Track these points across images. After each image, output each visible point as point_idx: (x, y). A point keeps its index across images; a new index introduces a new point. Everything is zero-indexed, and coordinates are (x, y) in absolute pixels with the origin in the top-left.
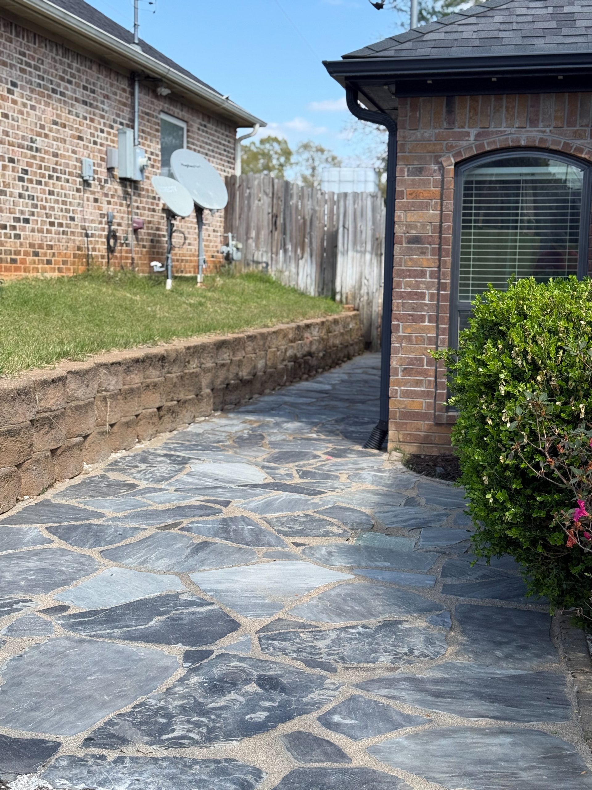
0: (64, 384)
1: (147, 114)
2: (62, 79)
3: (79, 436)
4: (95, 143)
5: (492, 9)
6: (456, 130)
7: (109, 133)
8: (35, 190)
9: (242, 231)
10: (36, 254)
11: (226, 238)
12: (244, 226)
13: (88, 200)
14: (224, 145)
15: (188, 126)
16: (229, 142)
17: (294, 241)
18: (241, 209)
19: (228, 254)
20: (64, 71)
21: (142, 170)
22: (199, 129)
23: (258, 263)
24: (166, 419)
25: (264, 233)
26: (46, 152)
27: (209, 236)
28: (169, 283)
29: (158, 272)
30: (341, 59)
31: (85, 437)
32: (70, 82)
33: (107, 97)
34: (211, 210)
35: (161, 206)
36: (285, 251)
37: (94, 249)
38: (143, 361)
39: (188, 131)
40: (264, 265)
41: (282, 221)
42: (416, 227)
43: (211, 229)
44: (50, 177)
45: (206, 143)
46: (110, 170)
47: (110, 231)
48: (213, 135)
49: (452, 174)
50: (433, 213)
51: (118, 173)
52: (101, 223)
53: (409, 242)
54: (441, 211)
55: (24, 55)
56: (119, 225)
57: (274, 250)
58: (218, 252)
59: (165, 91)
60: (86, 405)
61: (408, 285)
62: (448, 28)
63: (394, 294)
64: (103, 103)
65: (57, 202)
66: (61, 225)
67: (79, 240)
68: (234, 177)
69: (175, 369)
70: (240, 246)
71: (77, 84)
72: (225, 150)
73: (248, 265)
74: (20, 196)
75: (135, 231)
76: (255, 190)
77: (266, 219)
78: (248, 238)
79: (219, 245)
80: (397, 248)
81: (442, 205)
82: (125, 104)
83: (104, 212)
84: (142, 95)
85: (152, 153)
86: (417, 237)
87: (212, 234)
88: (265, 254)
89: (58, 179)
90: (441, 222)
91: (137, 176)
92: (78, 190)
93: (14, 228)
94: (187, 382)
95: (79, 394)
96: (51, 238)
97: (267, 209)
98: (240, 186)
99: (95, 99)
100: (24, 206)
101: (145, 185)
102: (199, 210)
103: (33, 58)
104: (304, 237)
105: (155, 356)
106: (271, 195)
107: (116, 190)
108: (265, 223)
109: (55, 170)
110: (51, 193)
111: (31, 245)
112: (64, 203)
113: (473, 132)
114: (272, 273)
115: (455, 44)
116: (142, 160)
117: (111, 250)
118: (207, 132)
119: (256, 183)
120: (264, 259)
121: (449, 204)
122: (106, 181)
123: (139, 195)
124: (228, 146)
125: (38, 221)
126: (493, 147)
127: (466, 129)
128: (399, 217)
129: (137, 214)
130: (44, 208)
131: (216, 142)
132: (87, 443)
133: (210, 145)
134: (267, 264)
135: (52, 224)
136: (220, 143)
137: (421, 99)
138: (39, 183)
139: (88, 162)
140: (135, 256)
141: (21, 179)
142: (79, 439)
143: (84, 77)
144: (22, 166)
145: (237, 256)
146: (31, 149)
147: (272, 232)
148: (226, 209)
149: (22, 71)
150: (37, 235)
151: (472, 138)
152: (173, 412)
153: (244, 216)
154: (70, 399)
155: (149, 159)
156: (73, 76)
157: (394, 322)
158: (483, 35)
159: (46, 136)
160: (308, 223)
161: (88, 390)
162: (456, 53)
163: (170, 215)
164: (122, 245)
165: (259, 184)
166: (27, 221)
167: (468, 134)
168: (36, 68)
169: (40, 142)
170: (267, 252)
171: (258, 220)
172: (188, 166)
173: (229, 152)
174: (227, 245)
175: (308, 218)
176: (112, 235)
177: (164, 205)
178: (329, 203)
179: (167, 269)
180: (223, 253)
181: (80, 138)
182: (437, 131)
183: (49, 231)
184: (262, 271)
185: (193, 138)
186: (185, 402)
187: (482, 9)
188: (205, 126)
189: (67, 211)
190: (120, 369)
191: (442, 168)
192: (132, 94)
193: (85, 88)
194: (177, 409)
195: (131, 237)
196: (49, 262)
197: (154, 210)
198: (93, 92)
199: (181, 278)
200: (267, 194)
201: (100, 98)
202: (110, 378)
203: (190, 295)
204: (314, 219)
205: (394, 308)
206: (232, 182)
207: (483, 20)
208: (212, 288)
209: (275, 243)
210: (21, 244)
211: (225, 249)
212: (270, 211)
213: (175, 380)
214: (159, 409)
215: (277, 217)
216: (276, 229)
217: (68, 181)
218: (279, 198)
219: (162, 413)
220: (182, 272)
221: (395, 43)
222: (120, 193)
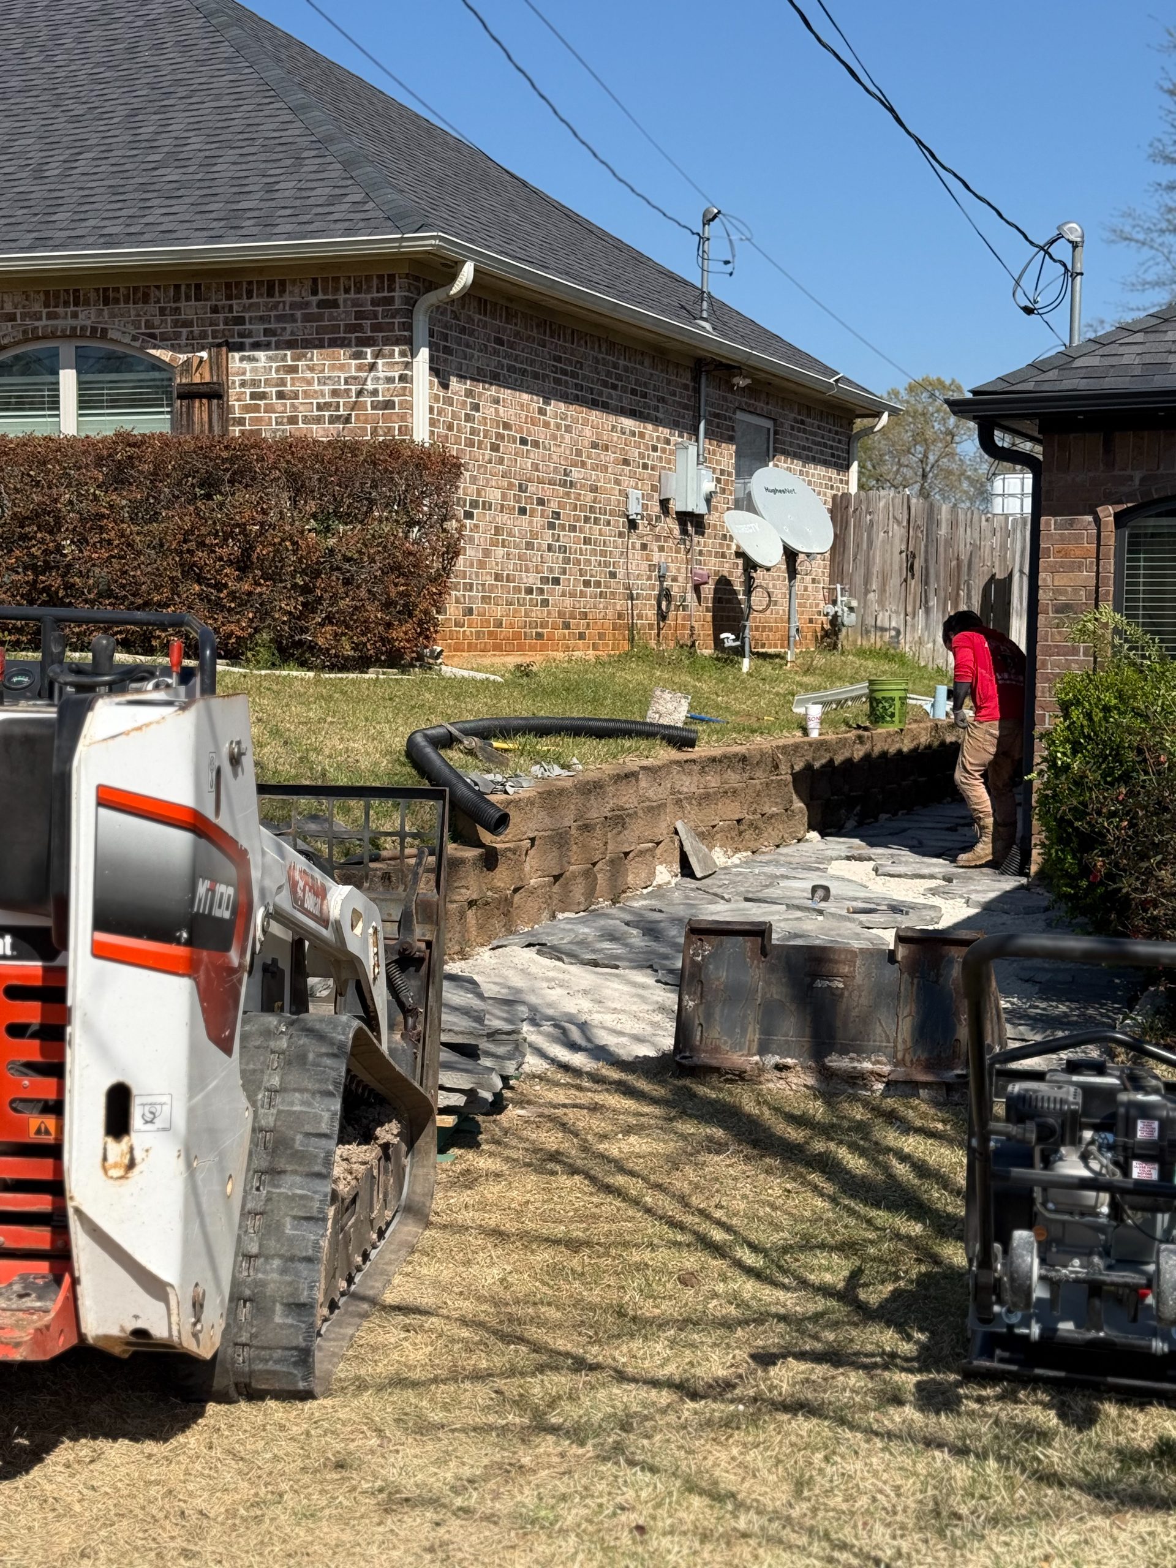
0: (637, 780)
1: (717, 416)
2: (605, 384)
3: (651, 841)
4: (645, 466)
5: (1166, 320)
6: (1116, 472)
7: (664, 451)
8: (567, 538)
9: (858, 579)
10: (567, 626)
11: (832, 591)
12: (862, 571)
13: (634, 548)
14: (832, 447)
15: (775, 425)
16: (840, 442)
17: (942, 594)
18: (858, 546)
19: (835, 616)
20: (609, 374)
21: (708, 500)
22: (792, 428)
23: (883, 630)
24: (747, 835)
25: (895, 581)
26: (583, 486)
27: (806, 589)
28: (746, 664)
29: (730, 648)
30: (970, 396)
31: (658, 844)
32: (614, 387)
33: (662, 400)
34: (808, 555)
35: (734, 548)
36: (927, 611)
37: (640, 617)
38: (720, 761)
39: (776, 433)
40: (893, 633)
41: (923, 563)
42: (1066, 592)
43: (808, 578)
44: (587, 520)
45: (804, 448)
46: (664, 504)
47: (662, 589)
48: (815, 434)
49: (1112, 527)
50: (1087, 576)
51: (676, 506)
52: (649, 578)
53: (1057, 612)
54: (1098, 573)
55: (558, 359)
56: (675, 579)
57: (909, 609)
58: (819, 613)
59: (742, 382)
60: (659, 806)
61: (1056, 665)
62: (1106, 350)
63: (1038, 676)
64: (656, 409)
65: (594, 552)
66: (598, 584)
67: (620, 604)
68: (846, 496)
69: (759, 773)
70: (854, 604)
71: (624, 390)
72: (833, 455)
73: (868, 632)
74: (550, 548)
75: (697, 588)
76: (880, 517)
77: (897, 561)
78: (867, 592)
79: (822, 604)
80: (1041, 619)
81: (1098, 565)
82: (686, 407)
83: (655, 561)
84: (711, 390)
85: (722, 472)
86: (1067, 605)
87: (810, 586)
88: (894, 616)
89: (596, 521)
90: (1097, 587)
91: (702, 509)
92: (621, 535)
93: (541, 591)
94: (774, 791)
95: (650, 793)
96: (585, 603)
97: (899, 545)
98: (856, 510)
99: (646, 406)
100: (554, 561)
101: (711, 519)
102: (791, 555)
103: (570, 362)
104: (958, 588)
105: (735, 755)
106: (905, 523)
107: (671, 530)
108: (896, 567)
109: (592, 509)
110: (587, 541)
111: (561, 614)
112: (603, 553)
113: (1138, 476)
114: (906, 647)
115: (1112, 372)
116: (709, 486)
117: (662, 616)
118: (805, 431)
119: (882, 504)
120: (894, 624)
121: (1109, 566)
122: (658, 518)
123: (703, 534)
124: (837, 449)
125: (571, 580)
126: (1162, 494)
127: (1129, 472)
128: (1045, 580)
129: (699, 563)
130: (578, 562)
131: (819, 444)
132: (658, 851)
133: (810, 449)
134: (898, 632)
135: (587, 584)
136: (825, 445)
137: (1072, 436)
138: (573, 529)
139: (635, 494)
140: (696, 625)
141: (551, 526)
142: (650, 845)
143: (633, 377)
144: (554, 506)
145: (849, 619)
146: (563, 484)
147: (906, 580)
148: (833, 548)
149: (557, 381)
150: (568, 601)
151: (1137, 482)
152: (756, 828)
153: (861, 557)
154: (643, 799)
155: (718, 481)
156: (619, 378)
157: (1038, 712)
158: (1147, 359)
159: (583, 464)
160: (965, 569)
161: (660, 789)
162: (1112, 383)
163: (750, 565)
164: (677, 608)
165: (887, 507)
166: (556, 581)
167: (1131, 478)
168: (574, 375)
169: (576, 474)
170: (897, 612)
171: (884, 562)
172: (775, 491)
173: (839, 457)
174: (834, 603)
175: (964, 557)
176: (666, 594)
177: (738, 547)
178: (998, 534)
179: (743, 643)
180: (827, 614)
181: (626, 462)
182: (1091, 474)
183: (583, 594)
184: (890, 643)
185: (784, 443)
186: (772, 816)
187: (1155, 321)
188: (802, 422)
189: (607, 564)
190: (696, 768)
191: (1097, 521)
192: (697, 391)
193: (634, 392)
194: (761, 824)
195: (691, 597)
196: (582, 636)
197: (723, 556)
198: (645, 395)
199: (764, 656)
200: (899, 523)
201: (654, 403)
202: (684, 778)
203: (775, 680)
204: (975, 560)
205: (1038, 693)
206: (844, 504)
207: (1152, 337)
208: (808, 670)
209: (910, 599)
210: (549, 613)
211: (831, 610)
212: (903, 547)
213: (759, 787)
214: (739, 821)
215: (914, 557)
216: (913, 576)
217: (608, 523)
218: (919, 527)
219: (742, 828)
220: (763, 646)
221: (1036, 372)
222: (677, 531)
